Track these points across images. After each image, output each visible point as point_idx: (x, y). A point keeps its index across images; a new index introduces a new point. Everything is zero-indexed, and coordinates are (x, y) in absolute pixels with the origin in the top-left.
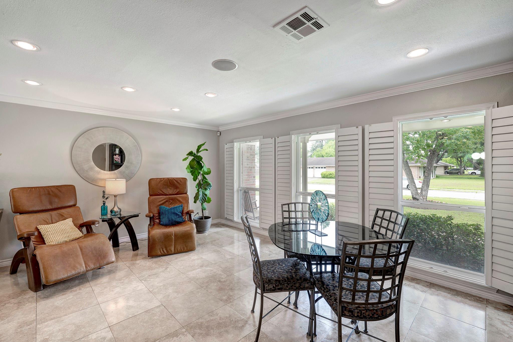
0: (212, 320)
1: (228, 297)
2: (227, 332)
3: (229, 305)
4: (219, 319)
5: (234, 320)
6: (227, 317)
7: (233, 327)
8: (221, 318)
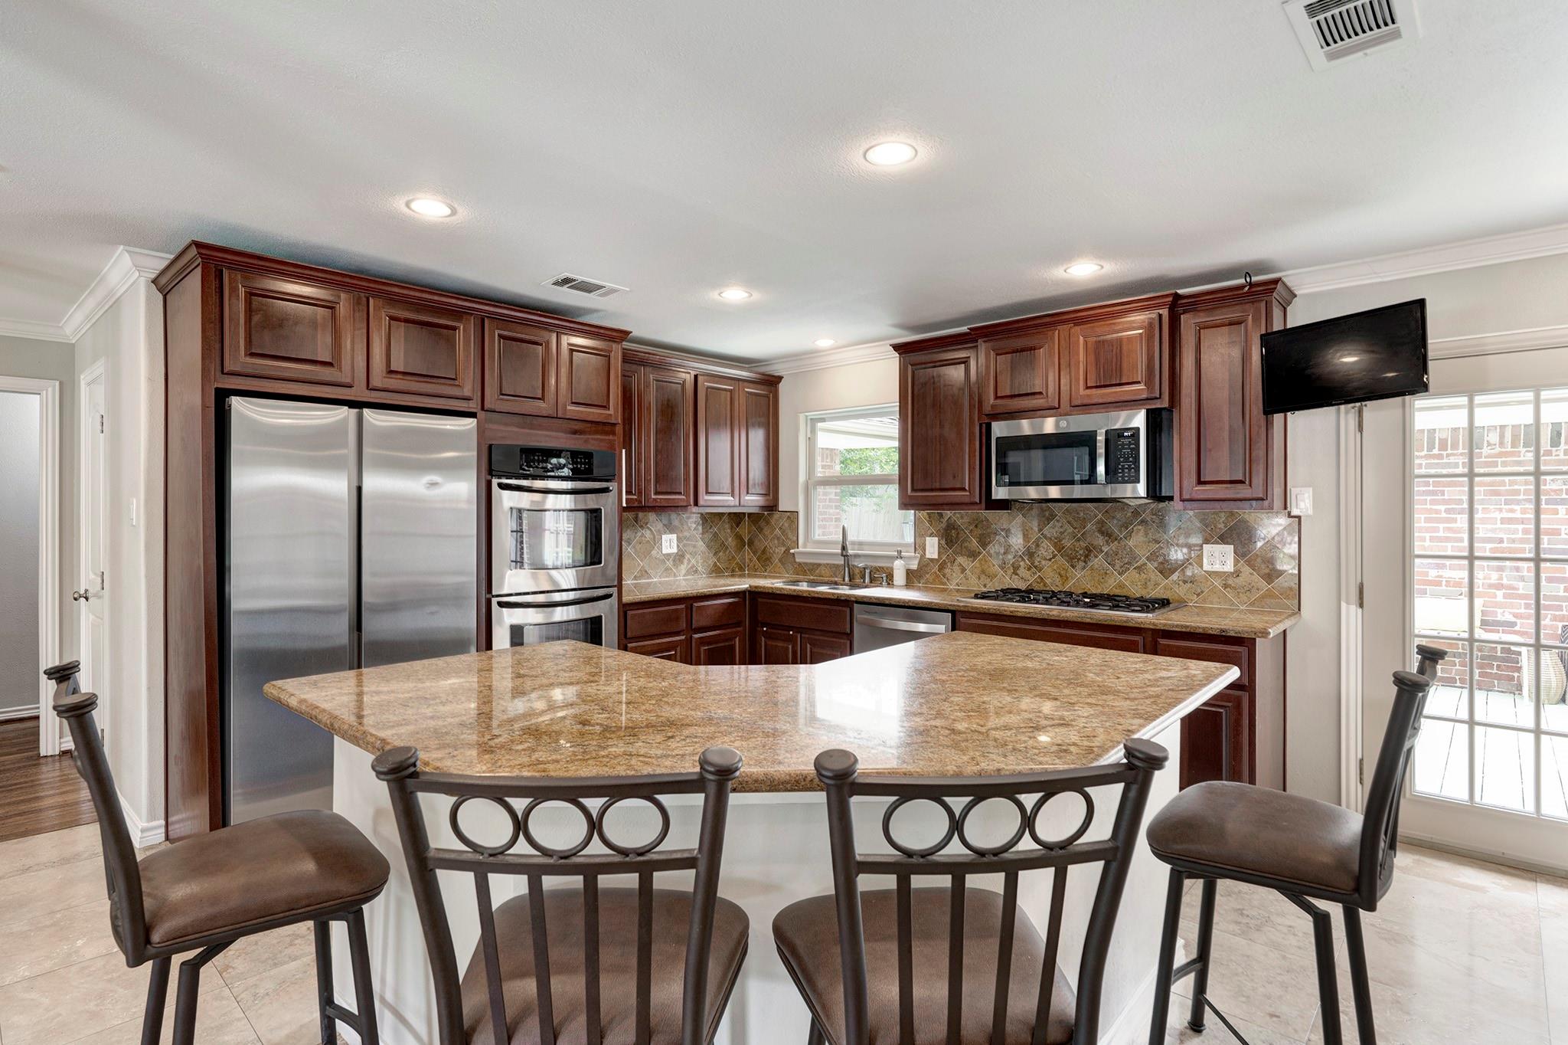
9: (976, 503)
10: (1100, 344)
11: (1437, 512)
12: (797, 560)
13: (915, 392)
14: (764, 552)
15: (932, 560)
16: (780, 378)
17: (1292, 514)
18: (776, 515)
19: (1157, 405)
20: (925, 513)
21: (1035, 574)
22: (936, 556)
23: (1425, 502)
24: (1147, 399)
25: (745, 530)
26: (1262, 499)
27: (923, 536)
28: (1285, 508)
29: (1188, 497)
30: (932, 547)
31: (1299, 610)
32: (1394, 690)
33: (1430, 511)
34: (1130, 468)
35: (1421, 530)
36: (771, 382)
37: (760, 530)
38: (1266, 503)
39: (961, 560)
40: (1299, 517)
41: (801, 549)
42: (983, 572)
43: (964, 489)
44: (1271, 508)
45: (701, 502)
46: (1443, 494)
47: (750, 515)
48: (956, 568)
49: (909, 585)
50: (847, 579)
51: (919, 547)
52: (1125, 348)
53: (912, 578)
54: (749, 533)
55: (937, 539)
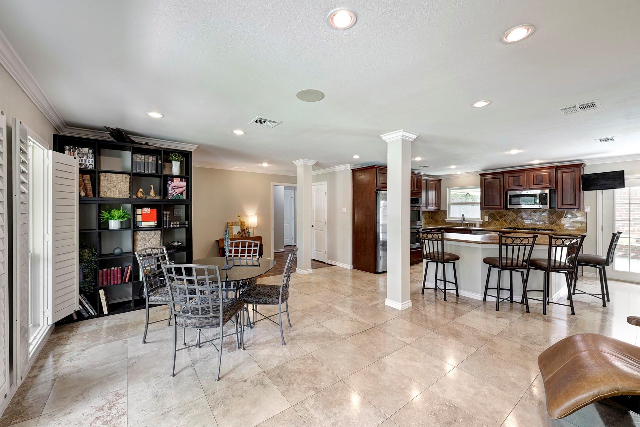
0: (322, 341)
1: (306, 362)
2: (309, 334)
3: (305, 353)
4: (316, 342)
5: (303, 341)
6: (309, 343)
7: (304, 336)
8: (314, 342)
9: (502, 209)
10: (537, 176)
11: (623, 211)
12: (446, 222)
13: (485, 184)
14: (436, 220)
15: (486, 222)
16: (441, 180)
17: (585, 211)
18: (440, 211)
19: (552, 188)
20: (484, 211)
21: (515, 224)
22: (487, 221)
23: (619, 209)
24: (549, 187)
25: (430, 214)
26: (578, 208)
27: (484, 216)
28: (583, 210)
29: (559, 208)
30: (486, 219)
31: (586, 232)
32: (612, 235)
33: (620, 211)
34: (545, 202)
35: (617, 216)
36: (439, 181)
37: (435, 215)
38: (579, 209)
39: (494, 221)
40: (587, 212)
41: (447, 219)
42: (501, 224)
43: (499, 206)
44: (580, 210)
45: (428, 208)
46: (624, 207)
47: (432, 211)
48: (493, 223)
49: (480, 227)
50: (462, 226)
51: (483, 218)
52: (544, 177)
53: (481, 225)
54: (431, 215)
55: (488, 217)
